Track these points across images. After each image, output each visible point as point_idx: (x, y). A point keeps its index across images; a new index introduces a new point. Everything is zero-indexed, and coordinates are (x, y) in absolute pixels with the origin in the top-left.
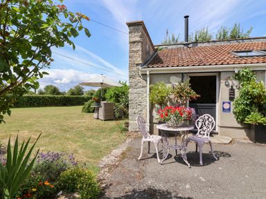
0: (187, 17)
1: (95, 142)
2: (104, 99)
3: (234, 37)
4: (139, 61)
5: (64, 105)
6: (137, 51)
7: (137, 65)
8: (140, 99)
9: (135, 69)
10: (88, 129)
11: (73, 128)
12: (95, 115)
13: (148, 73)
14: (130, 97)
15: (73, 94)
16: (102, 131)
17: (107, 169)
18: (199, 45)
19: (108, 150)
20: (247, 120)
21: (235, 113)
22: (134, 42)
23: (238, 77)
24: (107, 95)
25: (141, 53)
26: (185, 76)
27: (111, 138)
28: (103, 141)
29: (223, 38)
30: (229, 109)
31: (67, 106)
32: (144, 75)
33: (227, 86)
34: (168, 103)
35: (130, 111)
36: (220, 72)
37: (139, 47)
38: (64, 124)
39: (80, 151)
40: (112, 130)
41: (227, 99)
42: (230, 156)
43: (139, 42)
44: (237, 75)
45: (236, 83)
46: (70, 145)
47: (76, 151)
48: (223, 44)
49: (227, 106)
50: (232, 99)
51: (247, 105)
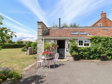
0: (60, 19)
1: (23, 63)
2: (30, 46)
3: (75, 26)
4: (41, 34)
5: (14, 48)
6: (40, 31)
7: (40, 36)
8: (41, 47)
9: (39, 37)
10: (22, 58)
11: (16, 58)
12: (26, 53)
13: (44, 39)
14: (38, 47)
15: (18, 43)
16: (27, 59)
17: (25, 72)
18: (64, 28)
19: (28, 65)
20: (73, 54)
21: (70, 52)
22: (39, 28)
23: (70, 41)
24: (32, 45)
25: (41, 32)
26: (55, 40)
27: (30, 61)
28: (27, 62)
29: (71, 26)
30: (68, 51)
31: (16, 48)
32: (42, 39)
33: (68, 43)
34: (50, 49)
35: (38, 51)
36: (66, 39)
37: (41, 30)
38: (13, 56)
39: (17, 66)
40: (31, 58)
41: (67, 47)
42: (64, 65)
43: (41, 28)
44: (70, 40)
45: (70, 42)
46: (14, 64)
47: (16, 67)
48: (71, 28)
49: (67, 50)
50: (69, 47)
51: (72, 49)
